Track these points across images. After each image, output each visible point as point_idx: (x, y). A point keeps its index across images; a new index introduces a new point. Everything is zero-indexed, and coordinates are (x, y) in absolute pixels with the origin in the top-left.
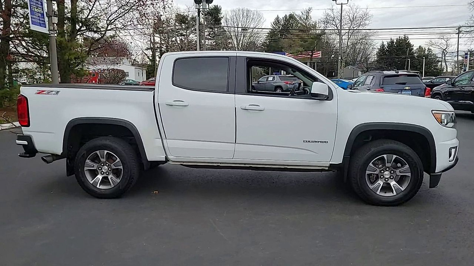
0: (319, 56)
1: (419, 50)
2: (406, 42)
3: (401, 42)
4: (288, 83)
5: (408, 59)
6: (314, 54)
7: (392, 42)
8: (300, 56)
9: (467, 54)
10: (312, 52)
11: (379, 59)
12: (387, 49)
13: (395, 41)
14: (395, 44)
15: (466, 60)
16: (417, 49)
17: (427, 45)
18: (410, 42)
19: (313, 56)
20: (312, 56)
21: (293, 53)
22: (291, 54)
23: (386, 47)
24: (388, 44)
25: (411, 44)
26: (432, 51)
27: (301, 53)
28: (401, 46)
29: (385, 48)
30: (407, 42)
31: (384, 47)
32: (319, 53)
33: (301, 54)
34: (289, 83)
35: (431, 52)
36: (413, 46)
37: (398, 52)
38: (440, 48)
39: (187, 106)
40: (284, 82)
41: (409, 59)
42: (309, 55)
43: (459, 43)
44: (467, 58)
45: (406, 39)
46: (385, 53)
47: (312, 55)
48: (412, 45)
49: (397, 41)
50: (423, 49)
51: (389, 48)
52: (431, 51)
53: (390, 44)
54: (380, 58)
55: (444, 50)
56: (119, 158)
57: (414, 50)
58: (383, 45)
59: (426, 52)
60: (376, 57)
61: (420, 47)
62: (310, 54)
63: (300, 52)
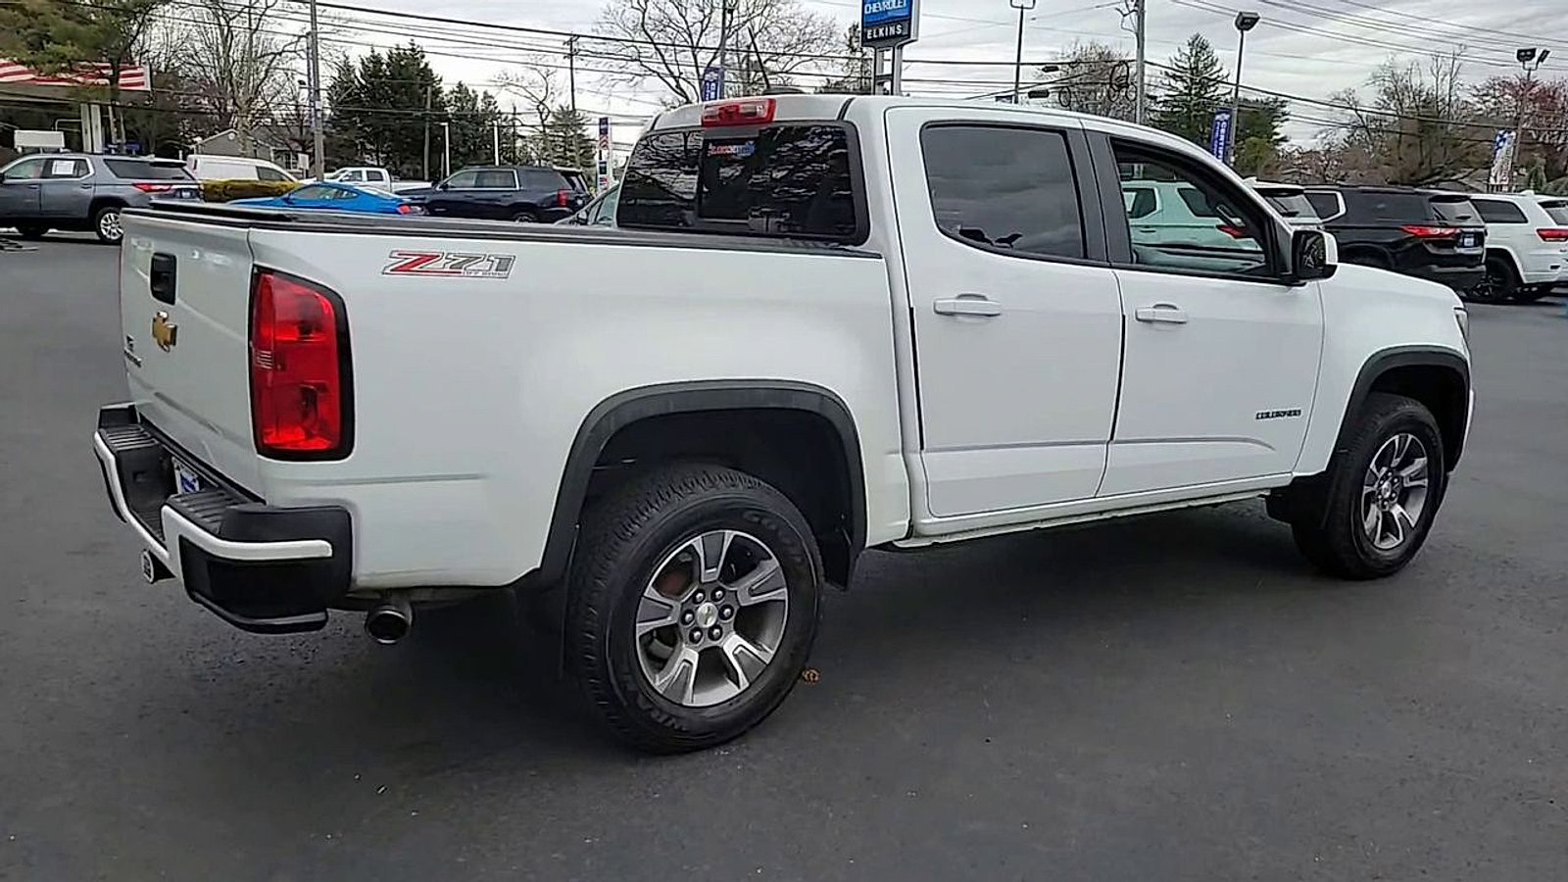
0: (143, 84)
1: (459, 95)
2: (419, 65)
3: (402, 63)
4: (153, 187)
5: (443, 124)
6: (122, 73)
7: (376, 60)
8: (63, 76)
9: (607, 123)
10: (113, 68)
11: (338, 113)
12: (363, 82)
13: (385, 58)
14: (384, 66)
15: (605, 138)
16: (452, 93)
17: (494, 83)
18: (429, 67)
19: (121, 81)
20: (117, 80)
21: (33, 63)
22: (23, 63)
23: (358, 74)
24: (363, 63)
25: (435, 72)
26: (495, 102)
27: (70, 64)
28: (405, 76)
29: (356, 77)
30: (422, 65)
31: (352, 76)
32: (141, 74)
33: (72, 71)
34: (159, 187)
35: (492, 107)
36: (441, 80)
37: (398, 96)
38: (529, 95)
39: (998, 315)
40: (134, 185)
41: (446, 124)
42: (102, 76)
43: (575, 87)
44: (607, 133)
45: (415, 55)
46: (356, 94)
47: (114, 79)
48: (439, 78)
49: (390, 58)
50: (470, 93)
51: (367, 77)
52: (493, 101)
53: (371, 65)
54: (341, 111)
55: (541, 103)
56: (778, 558)
57: (444, 94)
58: (346, 69)
59: (480, 105)
60: (327, 105)
61: (460, 85)
62: (104, 72)
63: (69, 61)
